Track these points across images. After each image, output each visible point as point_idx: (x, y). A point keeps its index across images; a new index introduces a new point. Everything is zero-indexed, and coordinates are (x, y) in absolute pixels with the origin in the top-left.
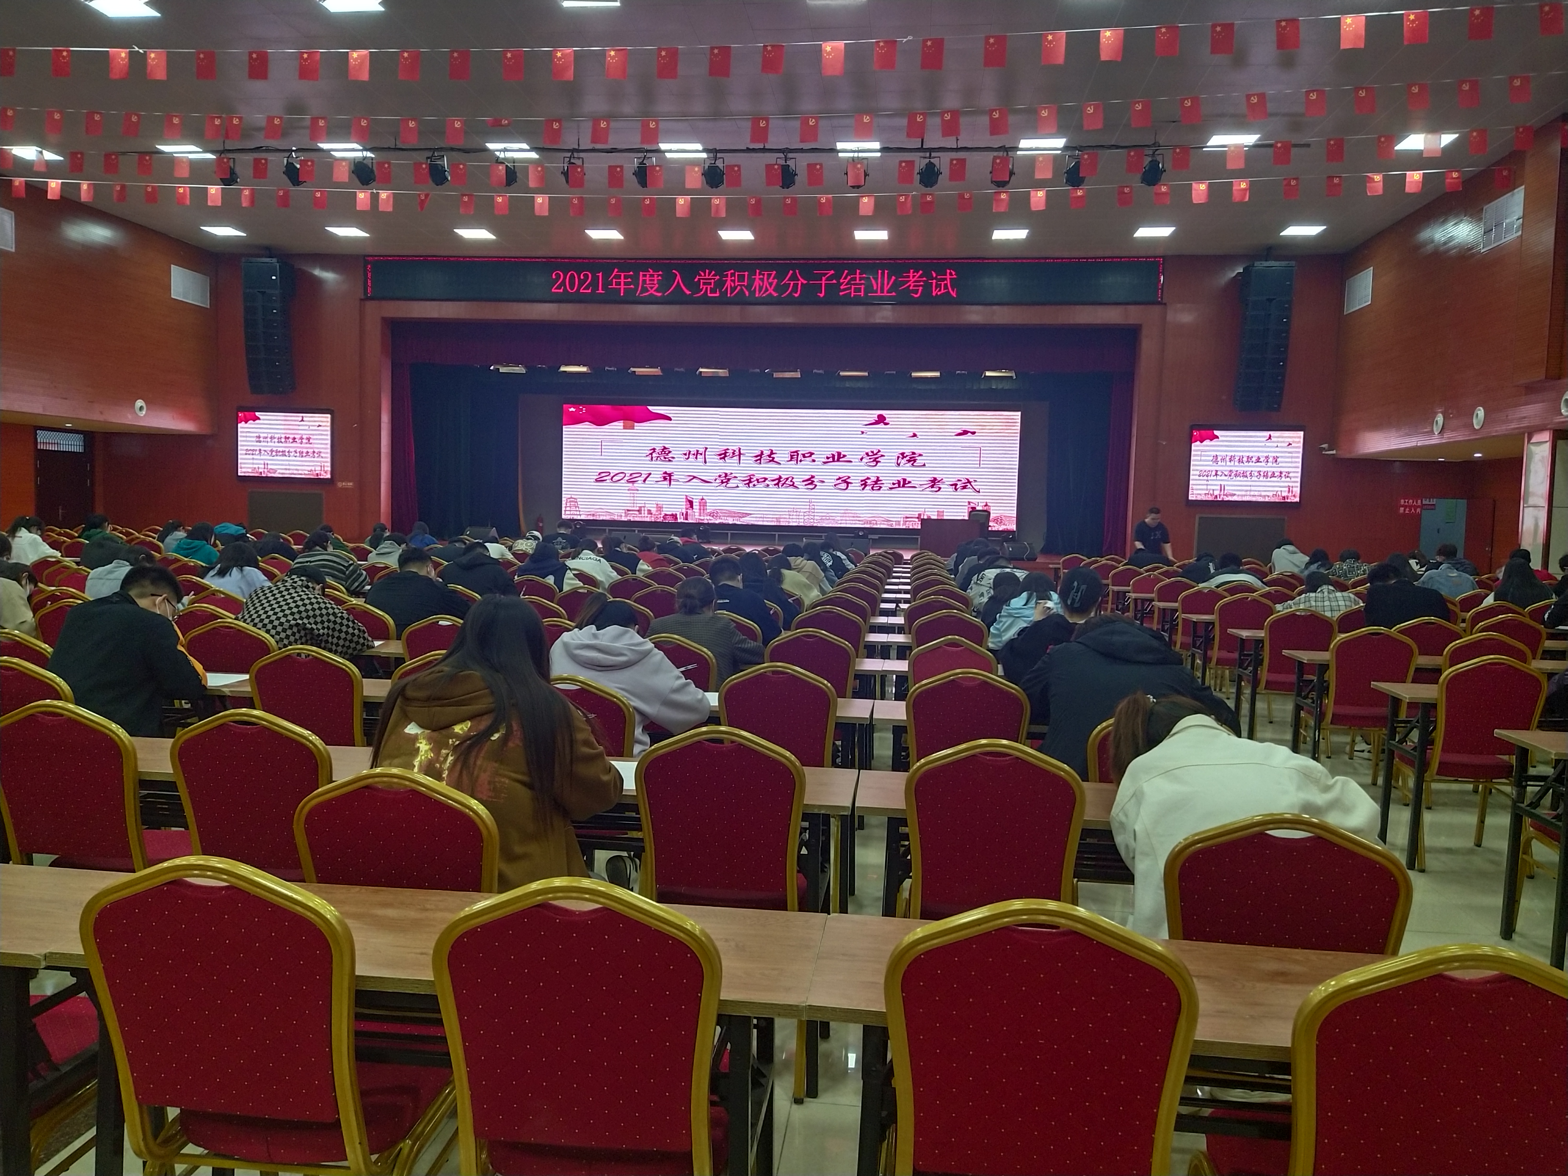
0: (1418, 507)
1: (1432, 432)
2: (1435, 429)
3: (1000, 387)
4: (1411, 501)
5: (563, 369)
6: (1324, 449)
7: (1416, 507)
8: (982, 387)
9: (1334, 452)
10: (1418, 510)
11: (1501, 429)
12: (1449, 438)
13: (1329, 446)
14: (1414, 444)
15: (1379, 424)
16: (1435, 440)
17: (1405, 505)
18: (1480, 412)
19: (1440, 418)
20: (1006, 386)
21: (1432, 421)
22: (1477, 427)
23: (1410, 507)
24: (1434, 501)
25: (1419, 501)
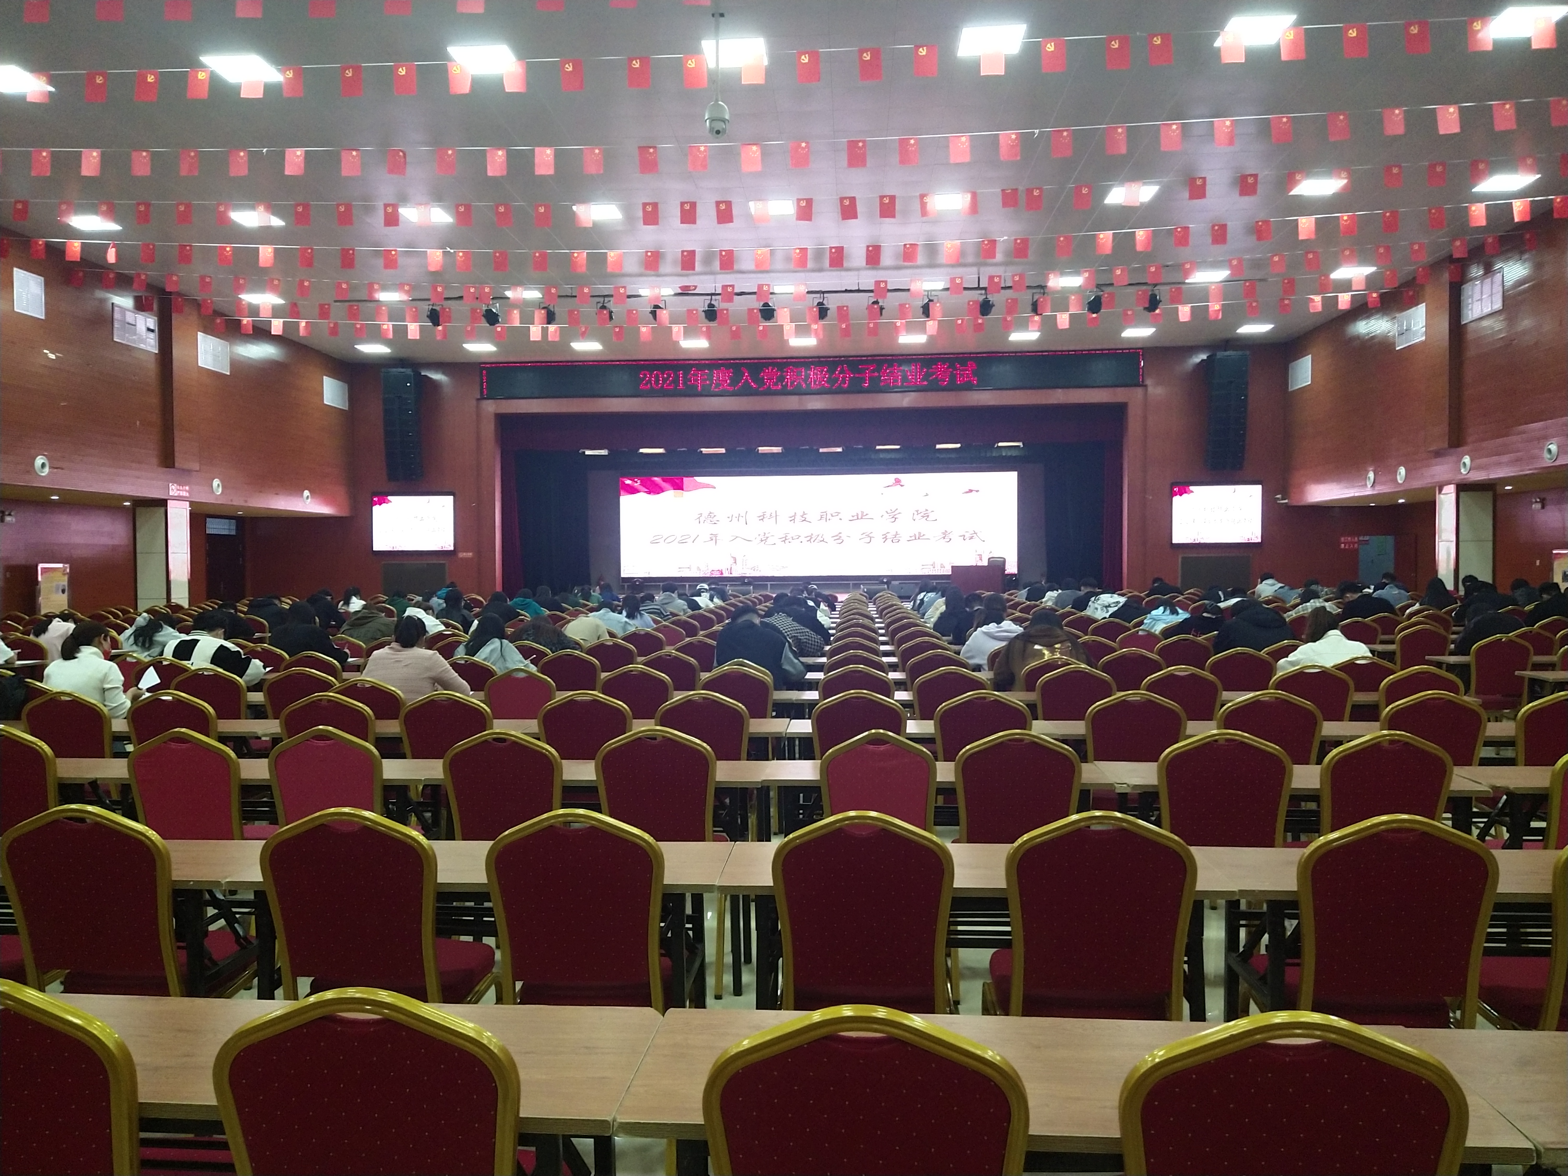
0: (1356, 543)
1: (1366, 485)
2: (1368, 483)
3: (1009, 454)
4: (1349, 538)
5: (642, 450)
6: (1278, 498)
7: (1354, 543)
8: (994, 455)
9: (1286, 501)
10: (1356, 546)
11: (1417, 484)
12: (1378, 490)
13: (1282, 497)
14: (1352, 495)
15: (1321, 478)
16: (1368, 491)
17: (1345, 542)
18: (1402, 470)
19: (1371, 475)
20: (1014, 453)
21: (1366, 478)
22: (1400, 482)
23: (1349, 543)
24: (1367, 538)
25: (1356, 539)
